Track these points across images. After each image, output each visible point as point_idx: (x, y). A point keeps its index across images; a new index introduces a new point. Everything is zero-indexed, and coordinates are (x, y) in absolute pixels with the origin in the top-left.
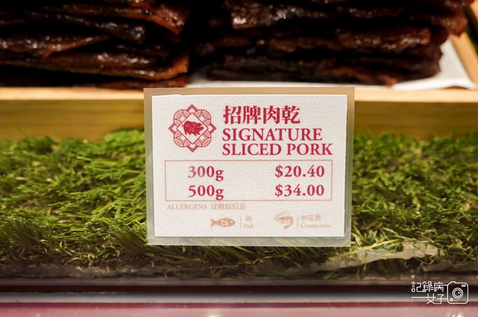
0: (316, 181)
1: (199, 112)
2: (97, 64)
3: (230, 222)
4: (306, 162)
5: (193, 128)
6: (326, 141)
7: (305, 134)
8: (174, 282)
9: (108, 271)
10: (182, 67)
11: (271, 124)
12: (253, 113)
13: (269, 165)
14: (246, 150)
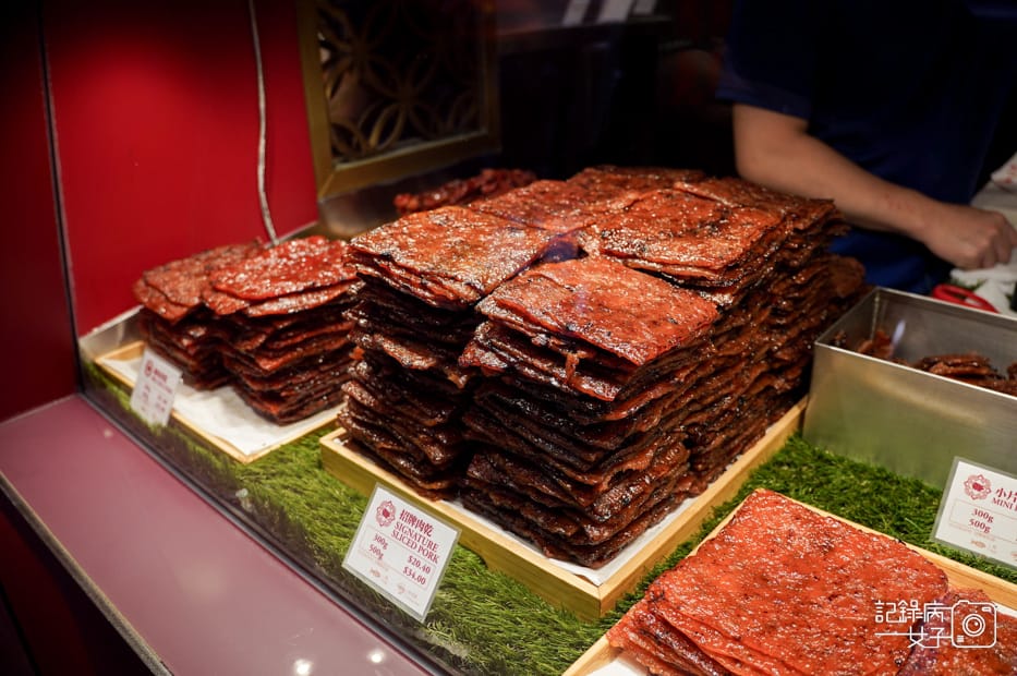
0: (424, 575)
1: (393, 507)
2: (397, 464)
3: (378, 575)
4: (425, 561)
5: (386, 514)
6: (438, 554)
7: (430, 544)
8: (350, 599)
9: (327, 574)
10: (438, 485)
11: (418, 530)
12: (413, 519)
13: (407, 552)
14: (402, 539)
